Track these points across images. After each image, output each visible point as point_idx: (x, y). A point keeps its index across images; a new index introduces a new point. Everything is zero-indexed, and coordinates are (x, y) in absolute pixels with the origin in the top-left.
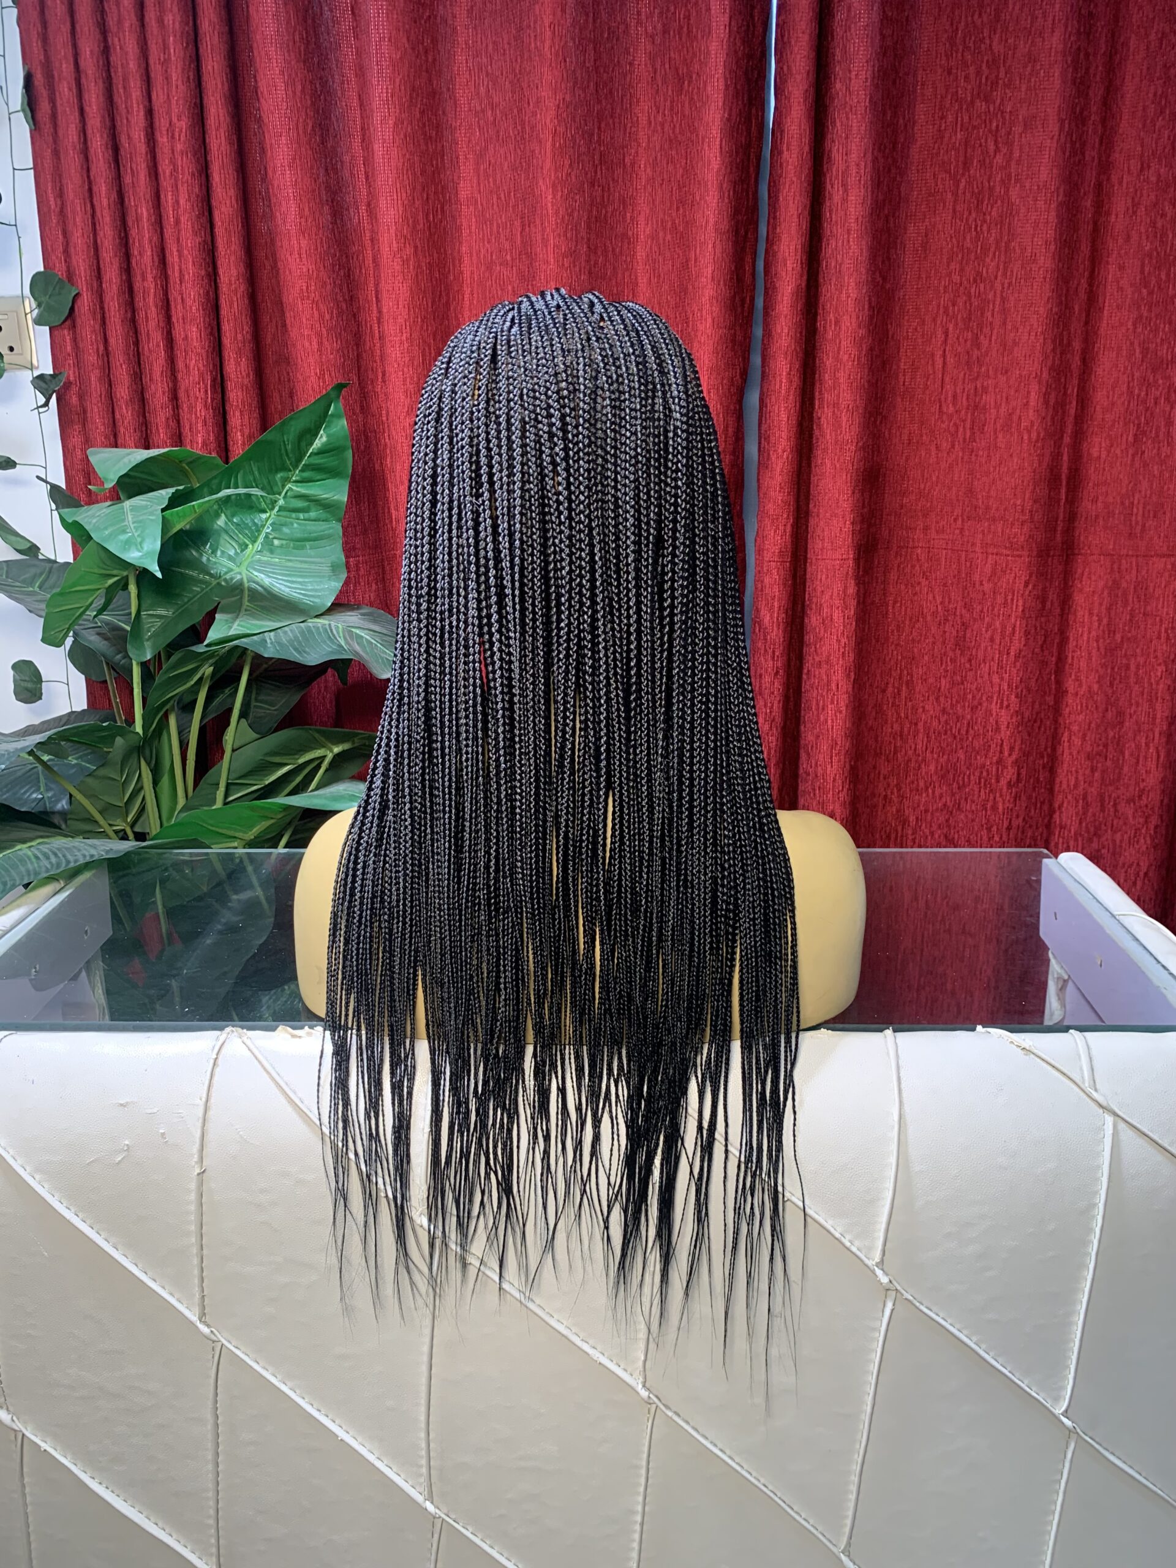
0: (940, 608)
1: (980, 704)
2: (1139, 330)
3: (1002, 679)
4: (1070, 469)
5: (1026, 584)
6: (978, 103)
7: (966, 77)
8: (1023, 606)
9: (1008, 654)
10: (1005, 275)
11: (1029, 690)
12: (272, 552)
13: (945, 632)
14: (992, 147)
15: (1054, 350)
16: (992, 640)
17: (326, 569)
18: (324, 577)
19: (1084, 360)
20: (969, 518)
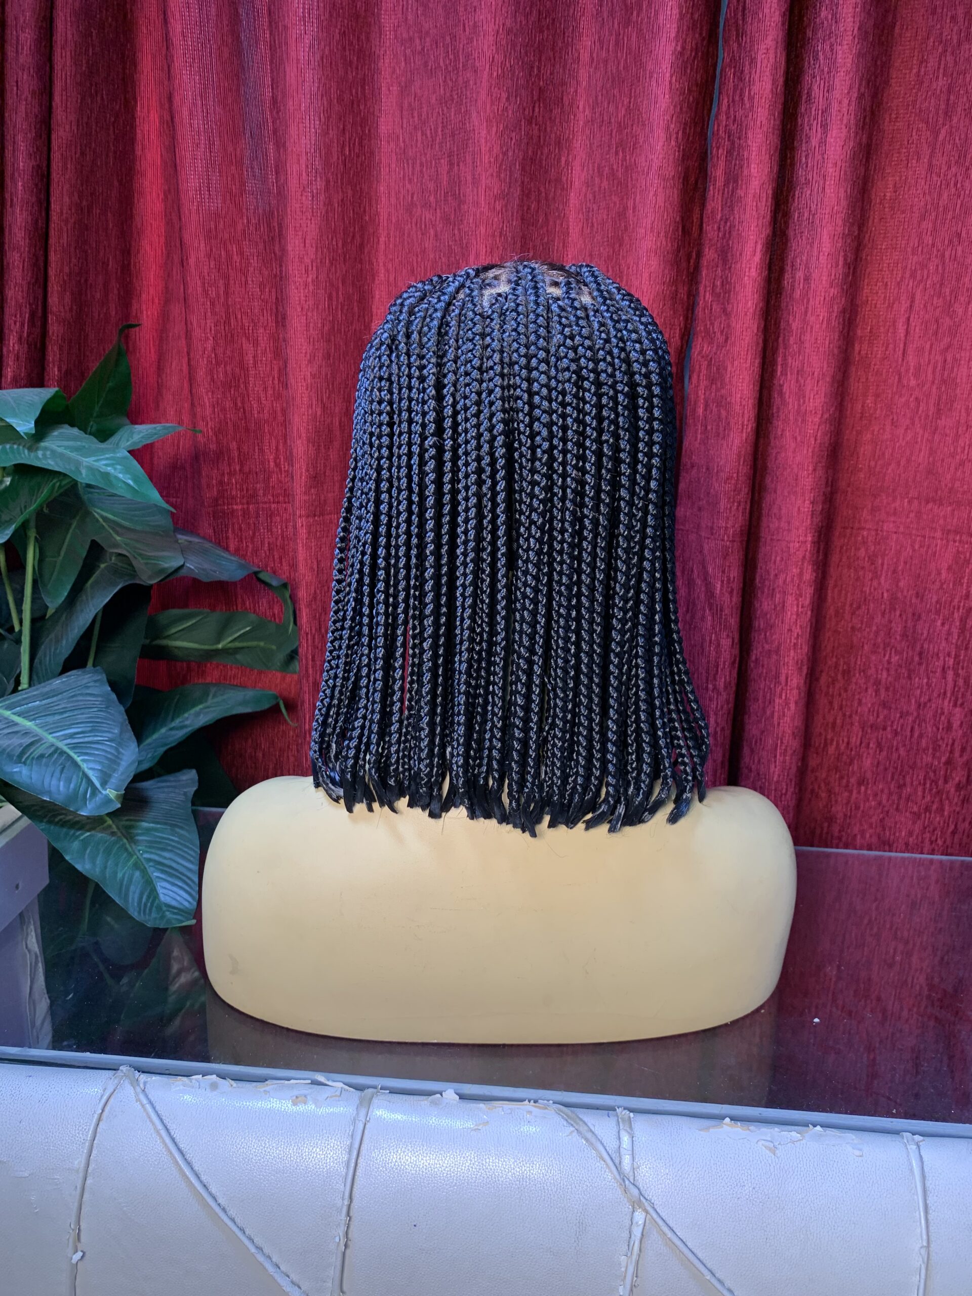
0: (886, 596)
1: (930, 701)
13: (890, 622)
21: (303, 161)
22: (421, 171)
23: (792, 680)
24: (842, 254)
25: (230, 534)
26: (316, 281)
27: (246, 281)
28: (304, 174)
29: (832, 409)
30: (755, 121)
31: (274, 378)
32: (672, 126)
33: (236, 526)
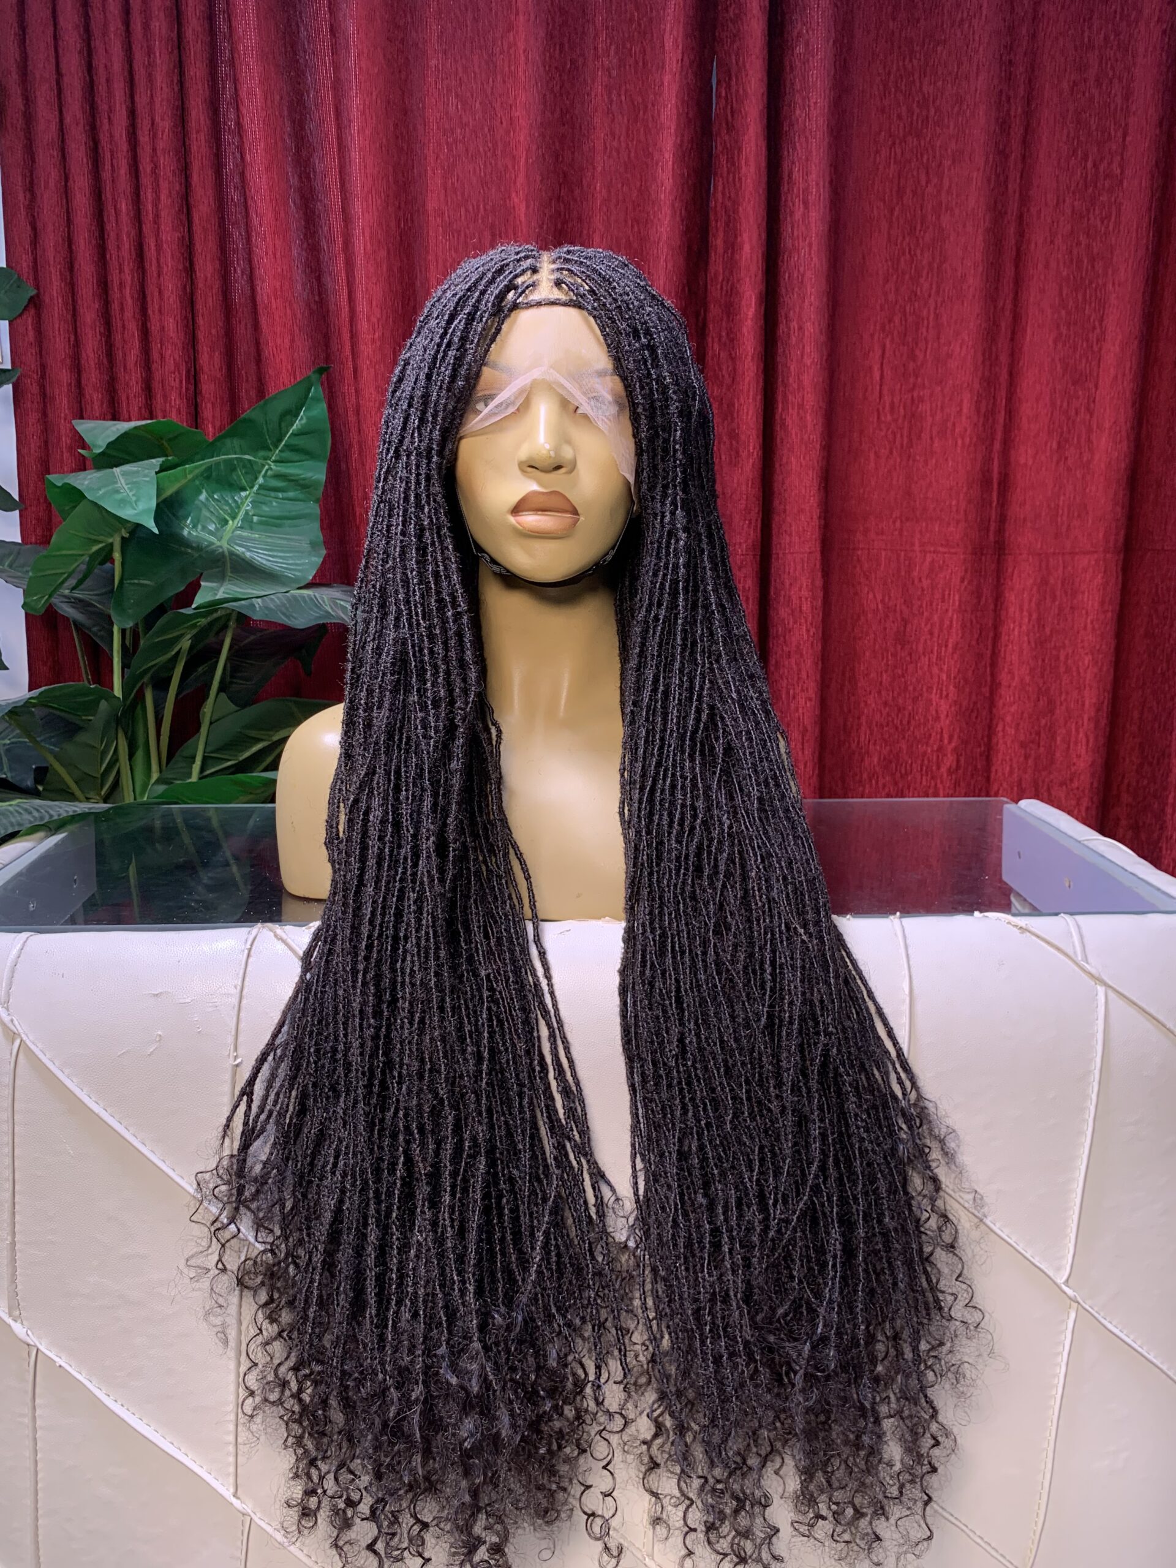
0: (880, 606)
1: (921, 695)
2: (1060, 346)
3: (941, 670)
4: (1000, 473)
5: (962, 580)
6: (909, 139)
7: (900, 117)
8: (960, 601)
9: (946, 646)
10: (938, 292)
11: (966, 681)
12: (251, 528)
13: (885, 629)
14: (923, 178)
15: (983, 362)
16: (931, 633)
17: (306, 546)
18: (302, 552)
19: (1011, 374)
20: (907, 519)
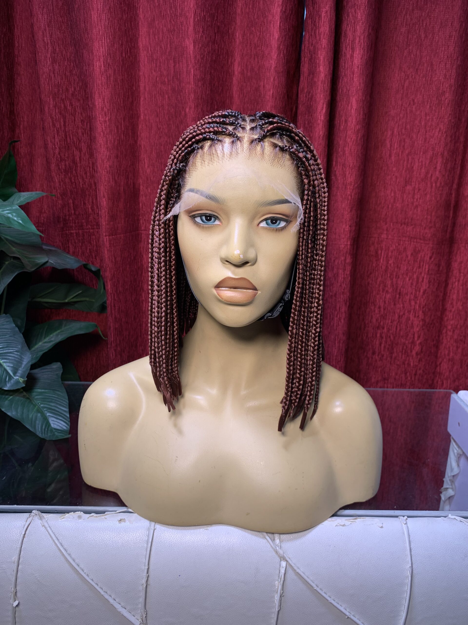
1: (404, 315)
3: (416, 303)
4: (455, 201)
6: (416, 11)
8: (428, 269)
11: (429, 309)
14: (423, 35)
15: (451, 141)
16: (412, 284)
21: (102, 60)
22: (160, 66)
23: (342, 309)
24: (362, 109)
25: (70, 246)
26: (110, 120)
27: (75, 120)
28: (103, 66)
29: (359, 182)
30: (322, 45)
31: (90, 168)
32: (281, 47)
33: (73, 241)
